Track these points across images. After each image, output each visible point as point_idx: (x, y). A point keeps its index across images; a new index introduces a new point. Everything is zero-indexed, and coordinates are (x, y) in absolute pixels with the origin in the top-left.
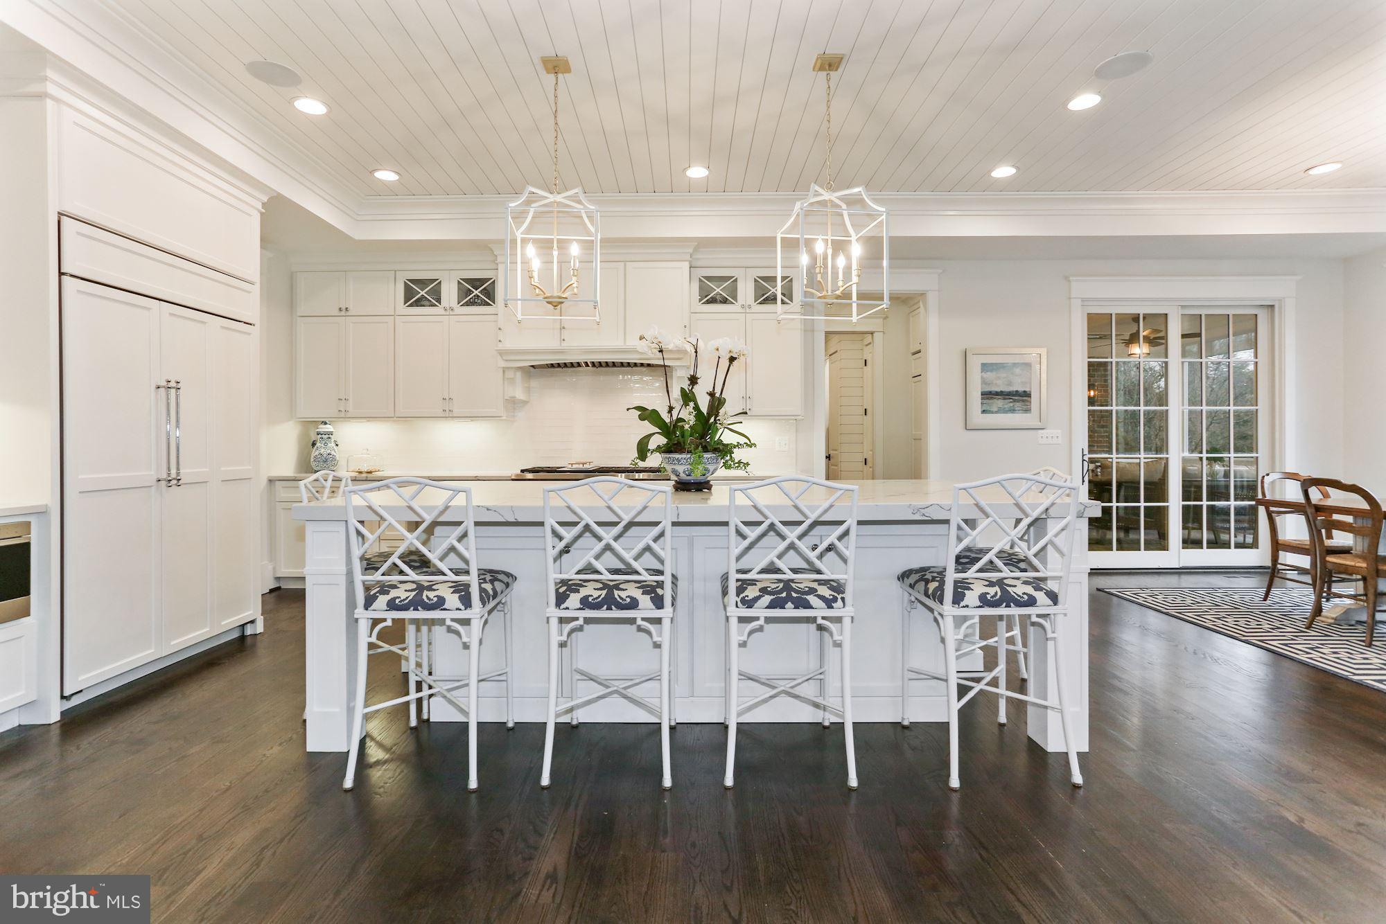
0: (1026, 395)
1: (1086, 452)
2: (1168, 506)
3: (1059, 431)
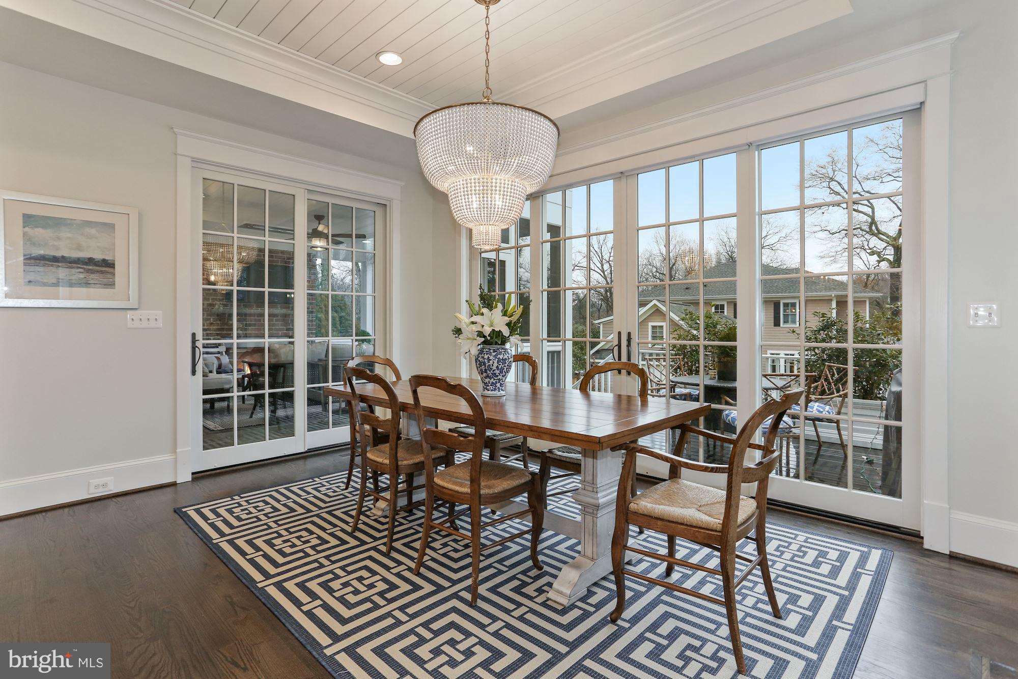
0: (108, 265)
1: (199, 336)
2: (293, 391)
3: (161, 312)
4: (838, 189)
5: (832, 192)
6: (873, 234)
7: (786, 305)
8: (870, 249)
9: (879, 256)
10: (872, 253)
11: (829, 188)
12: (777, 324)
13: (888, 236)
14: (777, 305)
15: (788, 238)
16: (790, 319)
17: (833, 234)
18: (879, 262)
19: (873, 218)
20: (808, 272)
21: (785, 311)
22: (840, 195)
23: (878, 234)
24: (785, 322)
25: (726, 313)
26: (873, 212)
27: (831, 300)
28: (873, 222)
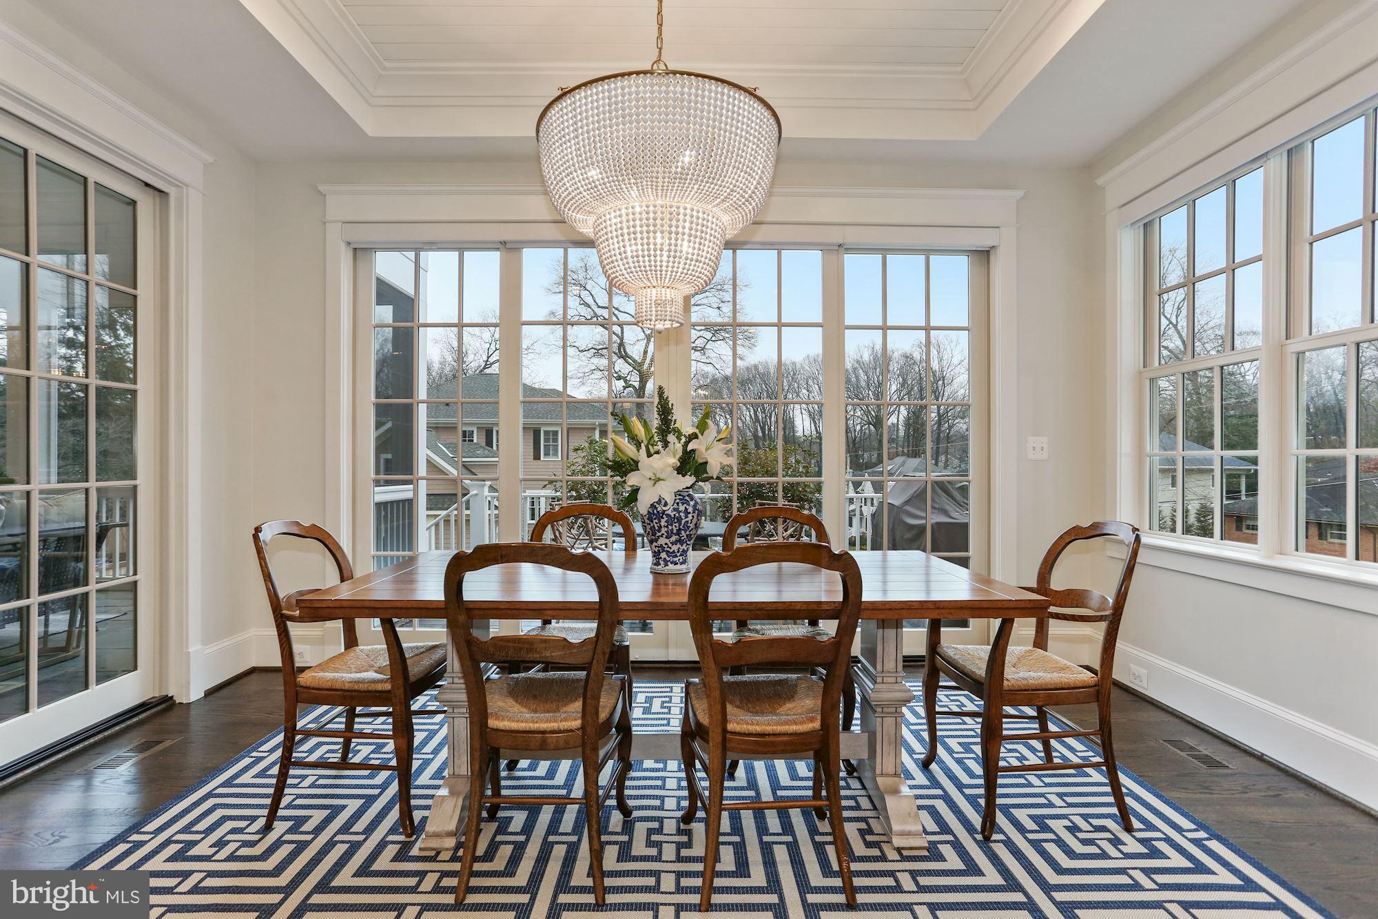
4: (589, 300)
5: (582, 302)
6: (621, 357)
7: (546, 433)
8: (616, 373)
9: (626, 381)
10: (619, 378)
11: (580, 297)
12: (537, 457)
13: (634, 361)
14: (536, 433)
15: (530, 351)
16: (551, 452)
17: (582, 351)
18: (625, 388)
19: (622, 339)
20: (572, 397)
21: (546, 440)
22: (589, 307)
23: (625, 356)
24: (545, 455)
25: (475, 441)
26: (622, 333)
27: (594, 429)
28: (621, 345)
